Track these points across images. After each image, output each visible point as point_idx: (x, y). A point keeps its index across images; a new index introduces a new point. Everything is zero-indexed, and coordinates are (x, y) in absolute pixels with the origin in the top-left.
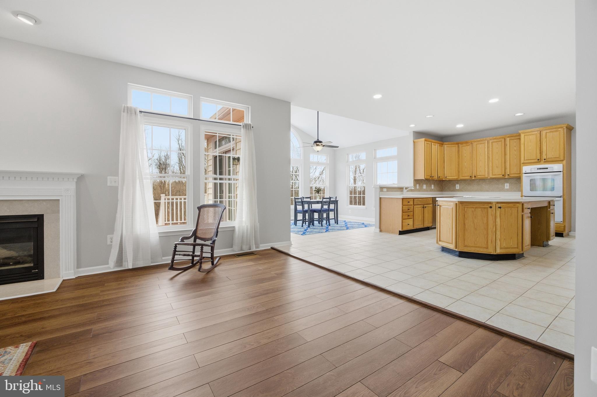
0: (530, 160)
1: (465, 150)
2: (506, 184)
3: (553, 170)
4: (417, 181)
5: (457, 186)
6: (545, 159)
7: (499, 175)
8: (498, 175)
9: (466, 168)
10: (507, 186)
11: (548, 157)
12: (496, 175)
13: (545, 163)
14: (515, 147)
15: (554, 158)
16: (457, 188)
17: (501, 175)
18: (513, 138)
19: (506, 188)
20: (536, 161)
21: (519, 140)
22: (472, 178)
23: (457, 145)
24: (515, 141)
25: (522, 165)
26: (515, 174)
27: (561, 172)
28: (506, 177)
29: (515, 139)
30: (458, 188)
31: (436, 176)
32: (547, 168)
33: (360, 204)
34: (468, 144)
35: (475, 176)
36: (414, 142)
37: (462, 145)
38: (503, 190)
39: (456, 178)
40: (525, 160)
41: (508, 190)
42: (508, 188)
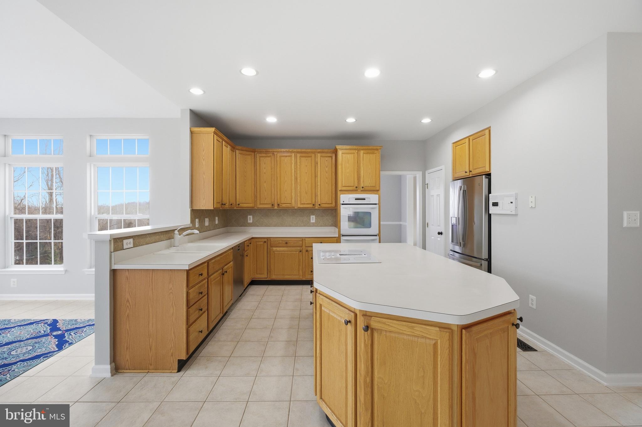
0: (348, 186)
1: (265, 164)
2: (312, 217)
3: (370, 202)
4: (196, 214)
5: (250, 218)
6: (363, 188)
7: (309, 204)
8: (307, 204)
9: (265, 190)
10: (313, 219)
11: (365, 186)
12: (305, 204)
13: (362, 192)
14: (327, 167)
15: (371, 186)
16: (249, 221)
17: (311, 204)
18: (324, 155)
19: (312, 221)
20: (354, 188)
21: (331, 158)
22: (274, 208)
23: (253, 154)
24: (327, 159)
25: (339, 193)
26: (327, 204)
27: (376, 204)
28: (317, 208)
29: (327, 157)
30: (251, 221)
31: (227, 203)
32: (364, 199)
33: (46, 260)
34: (269, 155)
35: (278, 205)
36: (192, 133)
37: (260, 155)
38: (308, 224)
39: (251, 205)
40: (342, 187)
41: (314, 225)
42: (314, 221)
